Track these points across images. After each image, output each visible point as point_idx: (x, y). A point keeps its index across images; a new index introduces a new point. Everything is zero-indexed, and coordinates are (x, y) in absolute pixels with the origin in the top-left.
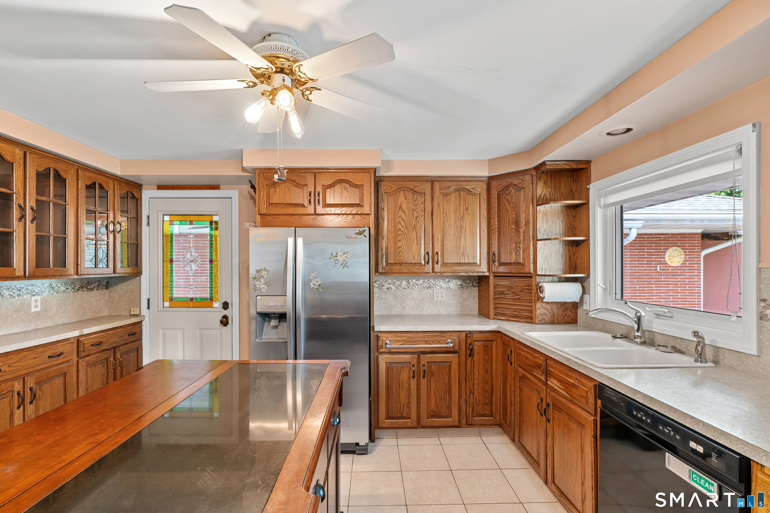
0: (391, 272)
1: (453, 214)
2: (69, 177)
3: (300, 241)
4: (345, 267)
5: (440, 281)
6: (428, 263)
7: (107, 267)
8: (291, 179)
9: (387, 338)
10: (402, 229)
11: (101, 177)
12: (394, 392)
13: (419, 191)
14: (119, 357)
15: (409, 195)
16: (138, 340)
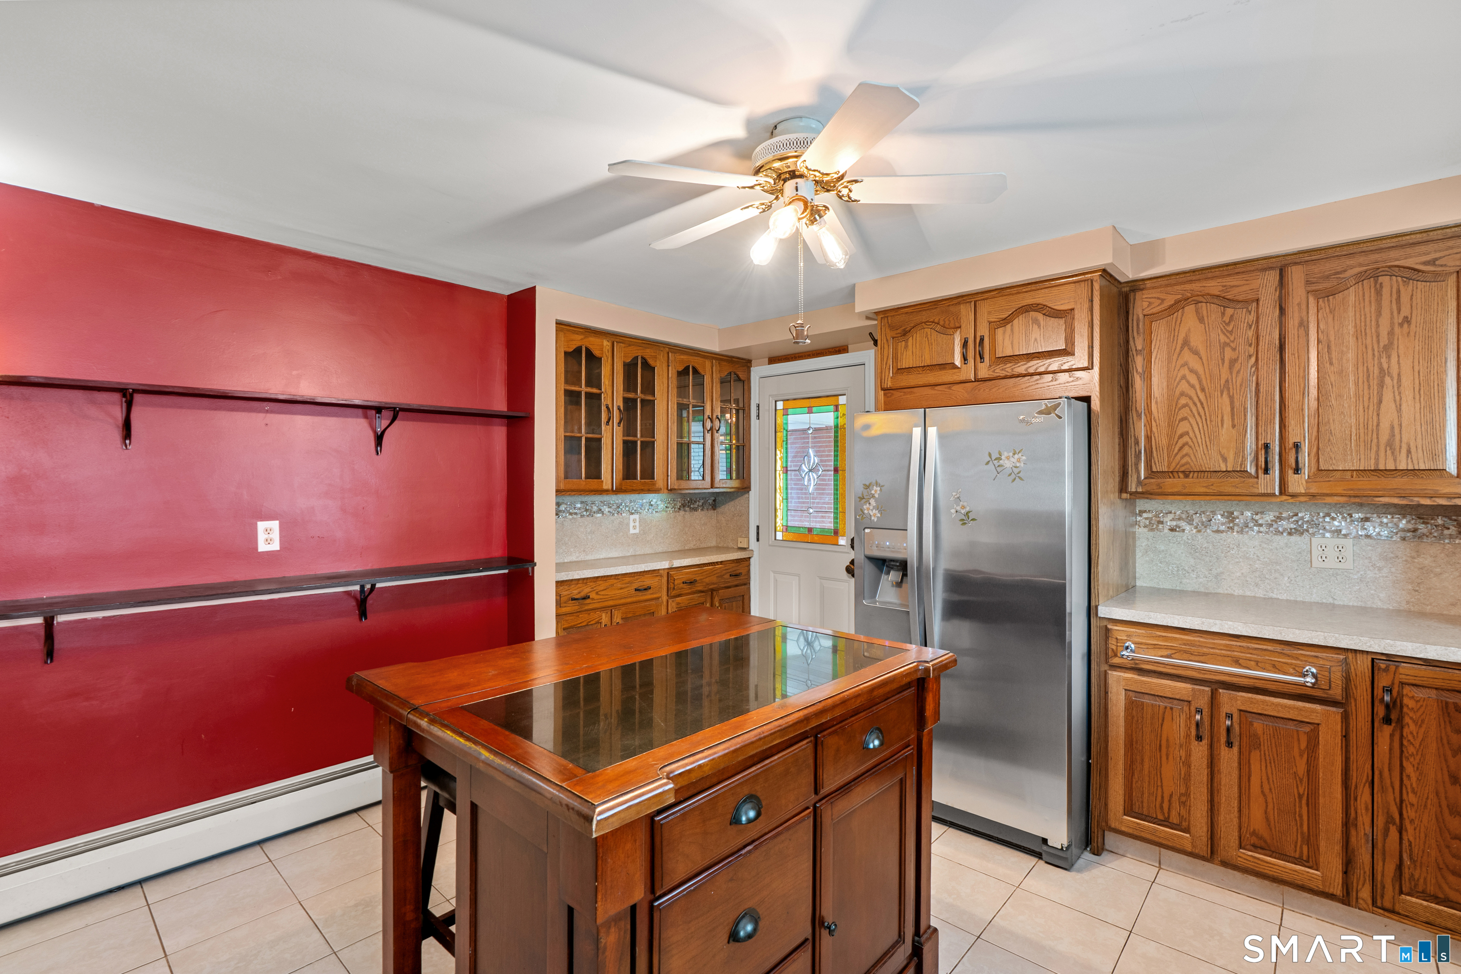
0: (1160, 490)
1: (1352, 341)
2: (658, 365)
3: (932, 431)
4: (1017, 479)
5: (1333, 519)
6: (1266, 471)
7: (703, 479)
8: (932, 320)
9: (1128, 636)
10: (1192, 393)
11: (696, 358)
12: (1146, 760)
13: (1240, 298)
14: (717, 605)
15: (1212, 312)
16: (745, 584)
